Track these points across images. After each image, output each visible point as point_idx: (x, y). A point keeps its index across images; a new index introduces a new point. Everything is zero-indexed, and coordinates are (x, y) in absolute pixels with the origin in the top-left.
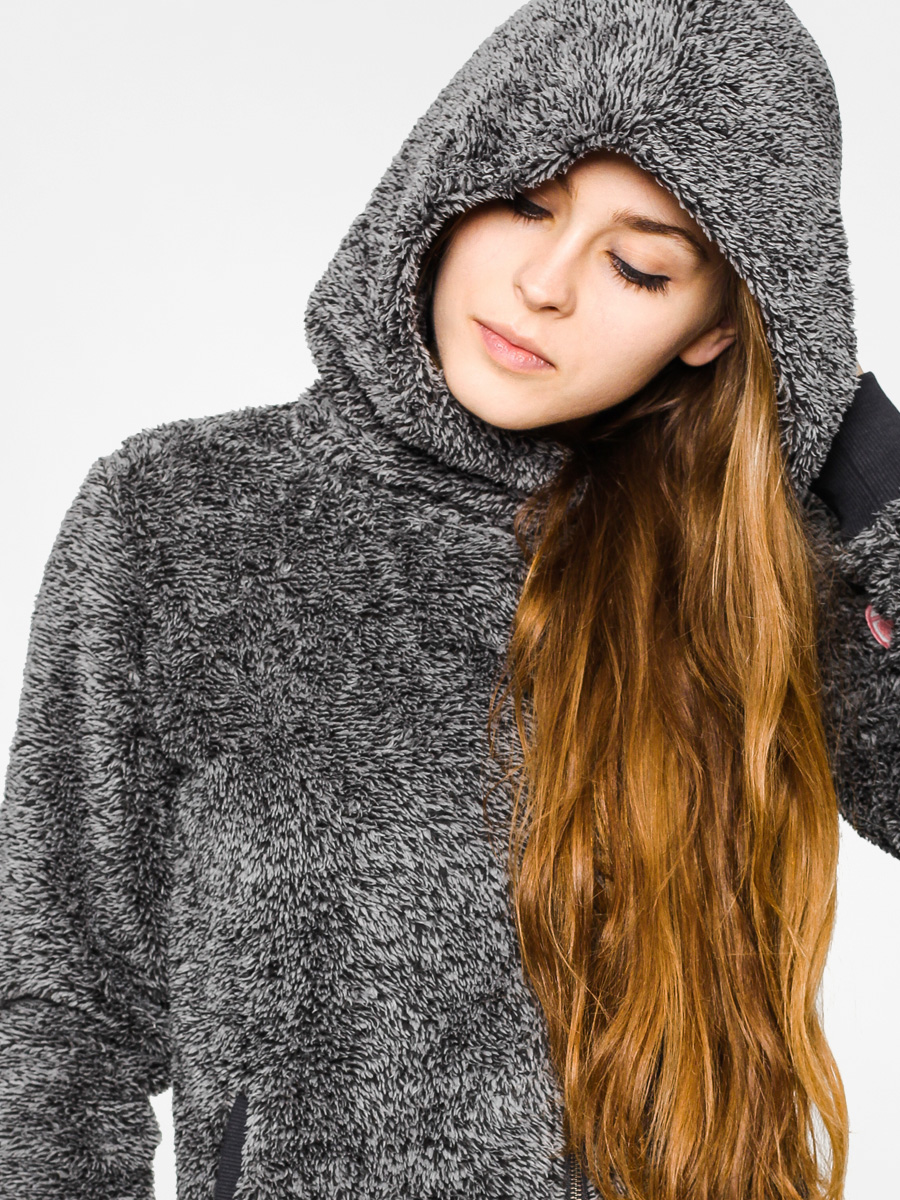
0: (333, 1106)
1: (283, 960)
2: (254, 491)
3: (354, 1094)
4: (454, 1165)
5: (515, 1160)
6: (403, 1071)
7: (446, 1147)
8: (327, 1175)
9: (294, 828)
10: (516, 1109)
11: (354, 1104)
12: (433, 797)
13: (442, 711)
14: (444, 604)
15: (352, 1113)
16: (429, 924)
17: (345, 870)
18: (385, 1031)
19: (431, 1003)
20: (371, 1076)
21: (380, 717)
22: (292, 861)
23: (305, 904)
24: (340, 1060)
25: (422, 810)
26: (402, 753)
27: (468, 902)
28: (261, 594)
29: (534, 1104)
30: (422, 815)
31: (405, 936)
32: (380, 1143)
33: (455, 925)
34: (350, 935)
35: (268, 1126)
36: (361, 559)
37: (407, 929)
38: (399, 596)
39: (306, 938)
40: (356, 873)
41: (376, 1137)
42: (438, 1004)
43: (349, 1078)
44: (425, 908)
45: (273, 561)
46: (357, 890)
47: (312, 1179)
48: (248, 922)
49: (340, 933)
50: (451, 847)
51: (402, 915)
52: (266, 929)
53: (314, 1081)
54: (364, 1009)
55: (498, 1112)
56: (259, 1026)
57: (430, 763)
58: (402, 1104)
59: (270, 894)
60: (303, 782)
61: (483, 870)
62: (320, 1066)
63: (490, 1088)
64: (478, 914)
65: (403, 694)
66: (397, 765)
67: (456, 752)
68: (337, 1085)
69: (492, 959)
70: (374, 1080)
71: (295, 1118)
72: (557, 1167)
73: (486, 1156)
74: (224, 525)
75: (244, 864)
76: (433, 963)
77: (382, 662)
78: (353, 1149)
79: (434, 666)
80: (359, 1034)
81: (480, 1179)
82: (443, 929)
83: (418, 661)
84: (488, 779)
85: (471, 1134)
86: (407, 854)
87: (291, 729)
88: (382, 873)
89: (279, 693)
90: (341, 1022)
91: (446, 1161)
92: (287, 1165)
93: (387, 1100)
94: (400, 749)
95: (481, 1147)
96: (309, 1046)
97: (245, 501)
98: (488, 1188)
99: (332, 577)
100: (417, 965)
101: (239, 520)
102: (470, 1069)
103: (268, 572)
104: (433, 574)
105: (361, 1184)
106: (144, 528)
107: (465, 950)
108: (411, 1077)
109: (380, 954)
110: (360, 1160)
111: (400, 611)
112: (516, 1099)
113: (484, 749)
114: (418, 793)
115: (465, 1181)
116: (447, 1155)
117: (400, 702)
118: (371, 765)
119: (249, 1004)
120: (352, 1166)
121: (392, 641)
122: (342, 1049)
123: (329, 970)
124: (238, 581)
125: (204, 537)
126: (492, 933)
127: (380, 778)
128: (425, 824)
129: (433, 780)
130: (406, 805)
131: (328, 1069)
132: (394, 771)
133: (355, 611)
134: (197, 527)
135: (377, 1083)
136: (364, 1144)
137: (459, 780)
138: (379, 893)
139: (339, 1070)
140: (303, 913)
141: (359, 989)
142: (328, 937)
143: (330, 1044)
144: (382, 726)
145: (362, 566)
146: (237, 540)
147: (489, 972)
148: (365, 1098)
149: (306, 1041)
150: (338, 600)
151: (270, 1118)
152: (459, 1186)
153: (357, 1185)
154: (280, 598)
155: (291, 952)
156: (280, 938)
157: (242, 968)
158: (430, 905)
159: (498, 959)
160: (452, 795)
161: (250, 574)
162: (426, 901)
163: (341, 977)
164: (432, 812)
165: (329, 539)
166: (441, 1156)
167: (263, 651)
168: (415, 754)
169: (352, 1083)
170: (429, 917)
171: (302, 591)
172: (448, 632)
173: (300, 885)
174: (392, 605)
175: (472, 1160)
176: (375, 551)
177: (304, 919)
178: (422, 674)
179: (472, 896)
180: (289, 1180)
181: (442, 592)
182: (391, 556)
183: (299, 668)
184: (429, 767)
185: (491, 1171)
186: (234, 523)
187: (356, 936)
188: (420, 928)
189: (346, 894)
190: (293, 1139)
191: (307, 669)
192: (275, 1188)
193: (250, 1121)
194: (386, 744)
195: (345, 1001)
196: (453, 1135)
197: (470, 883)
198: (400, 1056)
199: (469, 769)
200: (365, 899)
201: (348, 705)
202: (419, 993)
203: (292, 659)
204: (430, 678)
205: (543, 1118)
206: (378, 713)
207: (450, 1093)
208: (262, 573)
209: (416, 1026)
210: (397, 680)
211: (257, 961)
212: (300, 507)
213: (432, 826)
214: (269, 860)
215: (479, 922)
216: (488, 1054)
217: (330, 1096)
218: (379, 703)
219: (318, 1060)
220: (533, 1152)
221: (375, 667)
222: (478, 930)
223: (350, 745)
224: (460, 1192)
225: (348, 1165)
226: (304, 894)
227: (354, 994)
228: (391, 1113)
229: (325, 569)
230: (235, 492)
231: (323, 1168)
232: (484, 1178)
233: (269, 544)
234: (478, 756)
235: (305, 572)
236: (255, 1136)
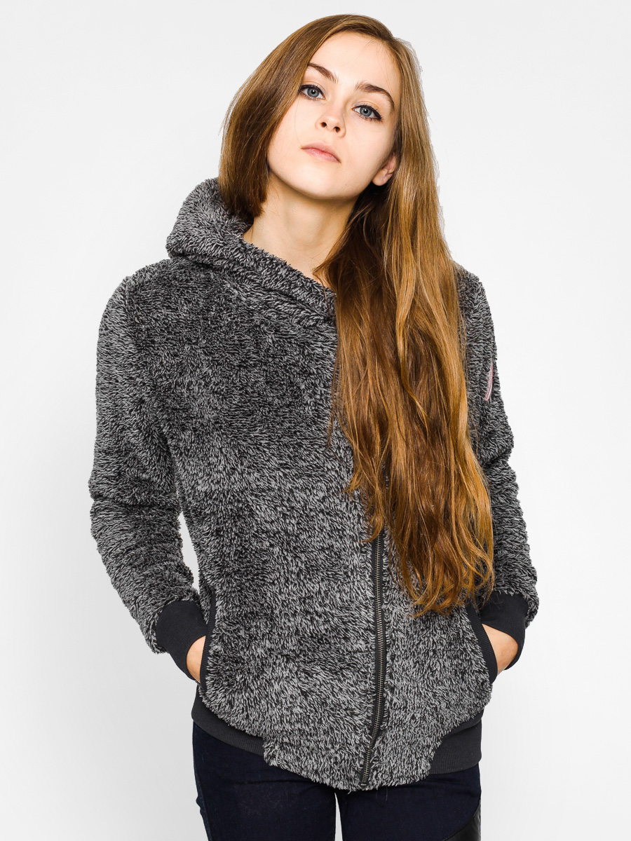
0: (257, 595)
1: (223, 527)
2: (190, 302)
3: (265, 590)
4: (321, 623)
5: (349, 622)
6: (287, 580)
7: (317, 615)
8: (256, 627)
9: (221, 469)
10: (346, 598)
11: (266, 594)
12: (281, 457)
13: (280, 416)
14: (274, 363)
15: (265, 599)
16: (288, 513)
17: (247, 489)
18: (275, 561)
19: (295, 548)
20: (271, 581)
21: (252, 417)
22: (223, 484)
23: (231, 503)
24: (257, 574)
25: (276, 463)
26: (263, 435)
27: (305, 504)
28: (194, 354)
29: (356, 597)
30: (277, 466)
31: (278, 519)
32: (281, 612)
33: (301, 514)
34: (254, 518)
35: (227, 605)
36: (236, 338)
37: (279, 515)
38: (254, 358)
39: (234, 518)
40: (252, 490)
41: (278, 610)
42: (299, 549)
43: (263, 582)
44: (286, 506)
45: (198, 338)
46: (253, 498)
47: (249, 628)
48: (204, 509)
49: (249, 517)
50: (293, 480)
51: (275, 509)
52: (213, 513)
53: (247, 584)
54: (265, 551)
55: (338, 600)
56: (214, 558)
57: (277, 441)
58: (289, 594)
59: (214, 497)
60: (220, 449)
61: (310, 491)
62: (249, 577)
63: (334, 589)
64: (311, 510)
65: (260, 407)
66: (261, 442)
67: (288, 436)
68: (258, 586)
69: (322, 530)
70: (273, 583)
71: (240, 601)
72: (371, 625)
73: (336, 619)
74: (176, 319)
75: (200, 482)
76: (293, 530)
77: (250, 390)
78: (268, 615)
79: (272, 392)
80: (264, 562)
81: (334, 629)
82: (295, 516)
83: (265, 390)
84: (305, 450)
85: (327, 609)
86: (273, 483)
87: (213, 421)
88: (263, 490)
89: (206, 403)
90: (256, 557)
91: (317, 621)
92: (238, 623)
93: (281, 593)
94: (262, 433)
95: (332, 615)
96: (243, 568)
97: (185, 308)
98: (338, 634)
99: (224, 347)
100: (286, 532)
101: (183, 318)
102: (322, 580)
103: (196, 344)
104: (269, 349)
105: (273, 631)
106: (138, 319)
107: (308, 525)
108: (292, 583)
109: (268, 527)
110: (271, 620)
111: (255, 366)
112: (346, 594)
113: (301, 435)
114: (273, 455)
115: (326, 630)
116: (317, 618)
117: (259, 410)
118: (249, 441)
119: (209, 548)
120: (268, 623)
121: (253, 380)
122: (257, 569)
123: (247, 534)
124: (184, 346)
125: (166, 324)
126: (320, 518)
127: (254, 448)
128: (279, 469)
129: (279, 449)
130: (268, 461)
131: (253, 578)
132: (261, 444)
133: (235, 364)
134: (163, 319)
135: (275, 585)
136: (272, 612)
137: (291, 449)
138: (264, 499)
139: (258, 578)
140: (230, 507)
141: (261, 542)
142: (244, 518)
143: (253, 567)
144: (252, 422)
145: (237, 342)
146: (182, 327)
147: (322, 536)
148: (270, 591)
149: (242, 566)
150: (227, 358)
151: (227, 602)
152: (324, 632)
153: (271, 631)
154: (202, 357)
155: (227, 524)
156: (220, 518)
157: (203, 531)
158: (287, 505)
159: (325, 530)
160: (289, 456)
161: (189, 344)
162: (285, 503)
163: (252, 536)
164: (281, 464)
165: (221, 327)
166: (314, 619)
167: (197, 381)
168: (269, 436)
169: (264, 585)
170: (288, 510)
171: (211, 353)
172: (278, 376)
173: (228, 494)
174: (252, 362)
175: (329, 621)
176: (241, 335)
177: (231, 510)
178: (268, 396)
179: (307, 501)
180: (239, 630)
181: (274, 358)
182: (249, 338)
183: (214, 392)
184: (276, 443)
185: (339, 626)
186: (181, 319)
187: (256, 518)
188: (284, 515)
189: (249, 500)
190: (239, 611)
191: (216, 392)
192: (232, 633)
193: (218, 604)
194: (256, 430)
195: (256, 548)
196: (320, 609)
197: (305, 496)
198: (284, 572)
199: (296, 444)
200: (258, 501)
201: (236, 411)
202: (288, 544)
203: (210, 388)
204: (271, 399)
205: (361, 603)
206: (250, 415)
207: (315, 591)
208: (194, 344)
209: (290, 559)
210: (257, 399)
211: (210, 528)
212: (208, 311)
213: (282, 470)
214: (212, 481)
215: (313, 513)
216: (329, 573)
217: (255, 591)
218: (250, 410)
219: (248, 574)
220: (358, 618)
221: (247, 392)
222: (313, 517)
223: (238, 431)
224: (324, 634)
225: (266, 623)
226: (230, 498)
227: (259, 544)
228: (284, 599)
229: (220, 342)
230: (181, 303)
231: (255, 624)
232: (336, 629)
233: (196, 330)
234: (299, 439)
235: (212, 344)
236: (220, 611)
